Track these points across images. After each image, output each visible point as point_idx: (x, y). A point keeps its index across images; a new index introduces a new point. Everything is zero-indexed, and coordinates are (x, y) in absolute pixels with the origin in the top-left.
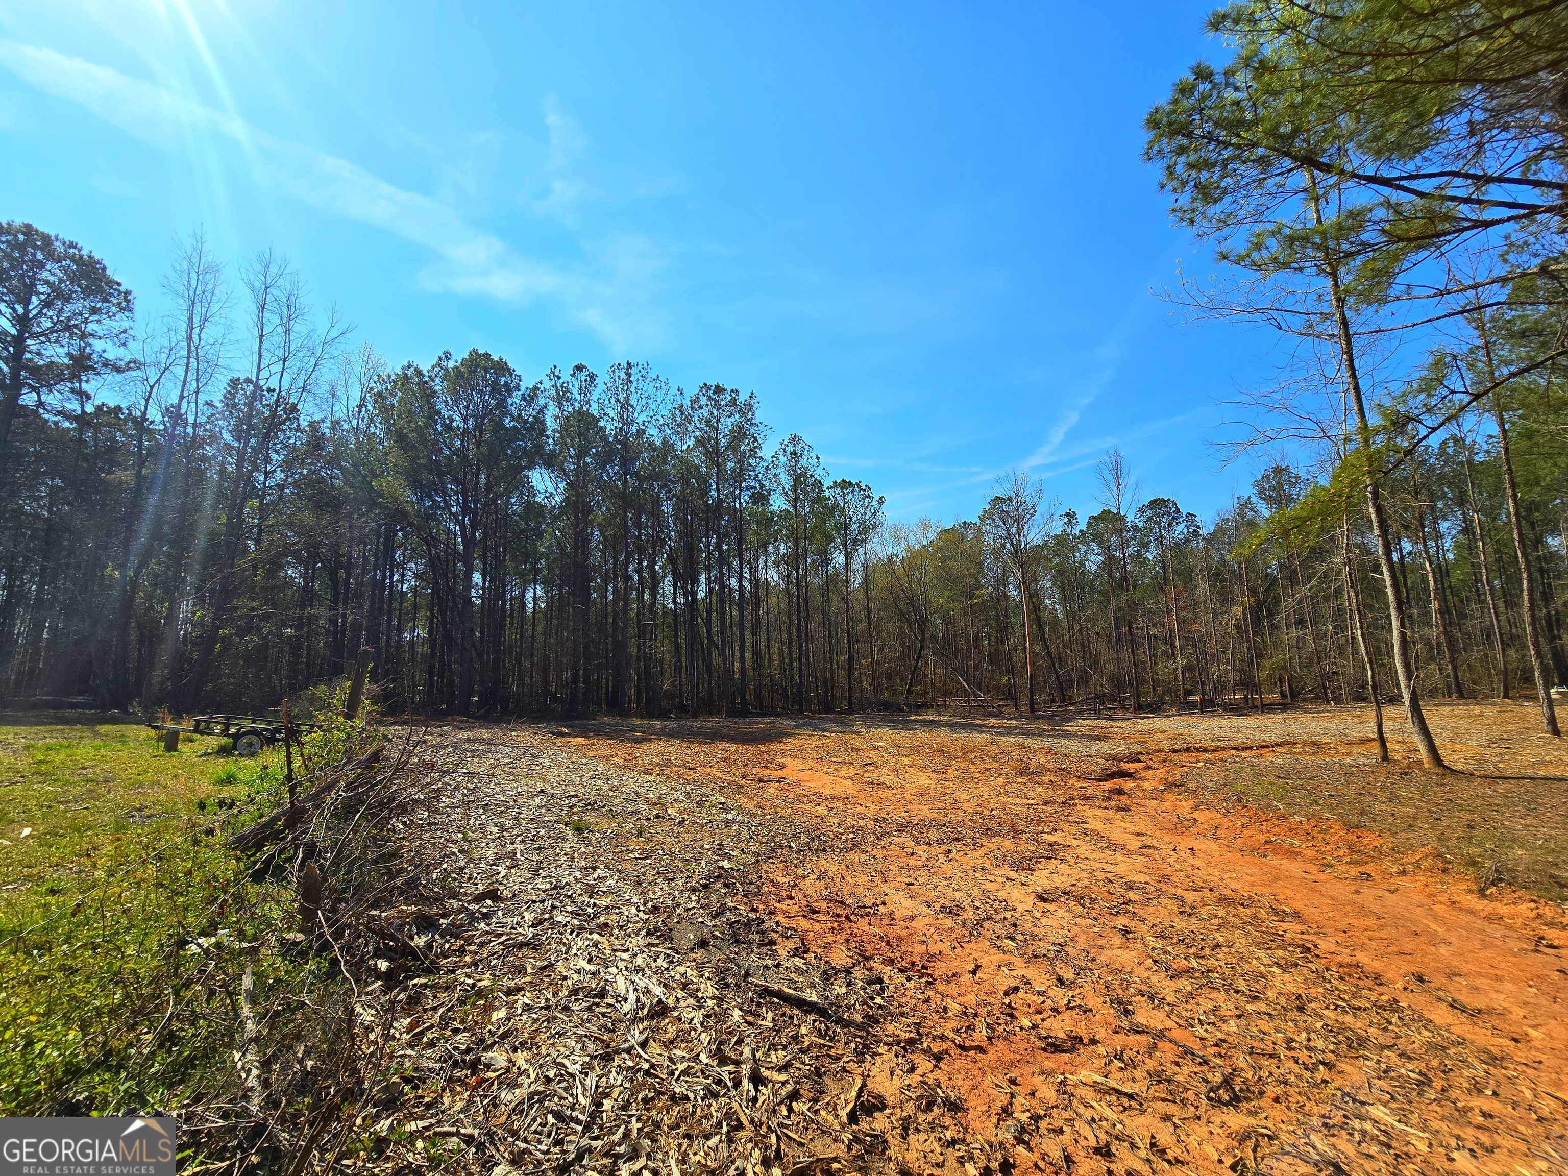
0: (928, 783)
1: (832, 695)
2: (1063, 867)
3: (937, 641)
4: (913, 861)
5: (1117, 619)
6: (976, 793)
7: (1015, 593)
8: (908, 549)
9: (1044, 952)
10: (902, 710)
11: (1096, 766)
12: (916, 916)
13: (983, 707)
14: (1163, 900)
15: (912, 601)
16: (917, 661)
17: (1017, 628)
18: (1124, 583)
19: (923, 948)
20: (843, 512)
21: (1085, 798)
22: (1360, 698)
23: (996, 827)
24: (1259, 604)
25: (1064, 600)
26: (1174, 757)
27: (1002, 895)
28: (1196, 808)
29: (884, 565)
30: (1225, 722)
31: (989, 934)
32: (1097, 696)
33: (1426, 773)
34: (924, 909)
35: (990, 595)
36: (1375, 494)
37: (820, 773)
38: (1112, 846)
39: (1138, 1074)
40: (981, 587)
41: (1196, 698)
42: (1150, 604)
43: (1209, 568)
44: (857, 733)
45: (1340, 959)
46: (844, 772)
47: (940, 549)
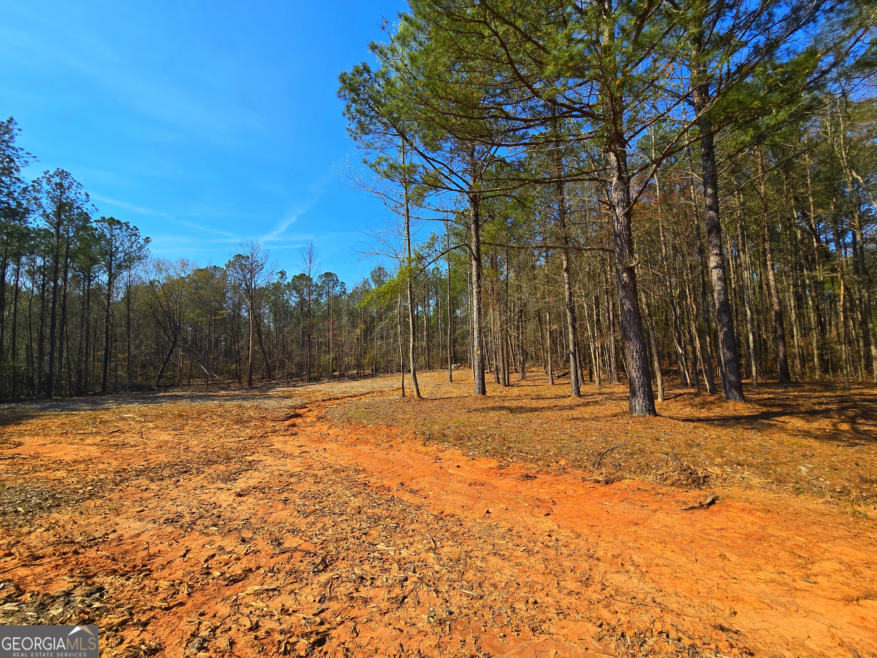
0: (166, 438)
1: (86, 382)
2: (256, 473)
3: (187, 343)
4: (146, 495)
5: (303, 333)
6: (204, 439)
7: (246, 314)
8: (168, 278)
9: (236, 526)
10: (154, 390)
11: (282, 414)
12: (142, 532)
13: (217, 384)
14: (308, 479)
15: (169, 314)
16: (169, 355)
17: (245, 336)
18: (308, 314)
19: (145, 553)
20: (109, 242)
21: (274, 432)
22: (399, 371)
23: (215, 459)
24: (367, 329)
25: (275, 320)
26: (323, 403)
27: (212, 500)
28: (330, 428)
29: (147, 287)
30: (348, 384)
31: (198, 528)
32: (289, 374)
33: (415, 400)
34: (150, 525)
35: (228, 314)
36: (410, 285)
37: (64, 445)
38: (286, 455)
39: (280, 576)
40: (223, 309)
41: (337, 373)
42: (320, 326)
43: (348, 310)
44: (107, 409)
45: (377, 485)
46: (90, 441)
47: (195, 281)
